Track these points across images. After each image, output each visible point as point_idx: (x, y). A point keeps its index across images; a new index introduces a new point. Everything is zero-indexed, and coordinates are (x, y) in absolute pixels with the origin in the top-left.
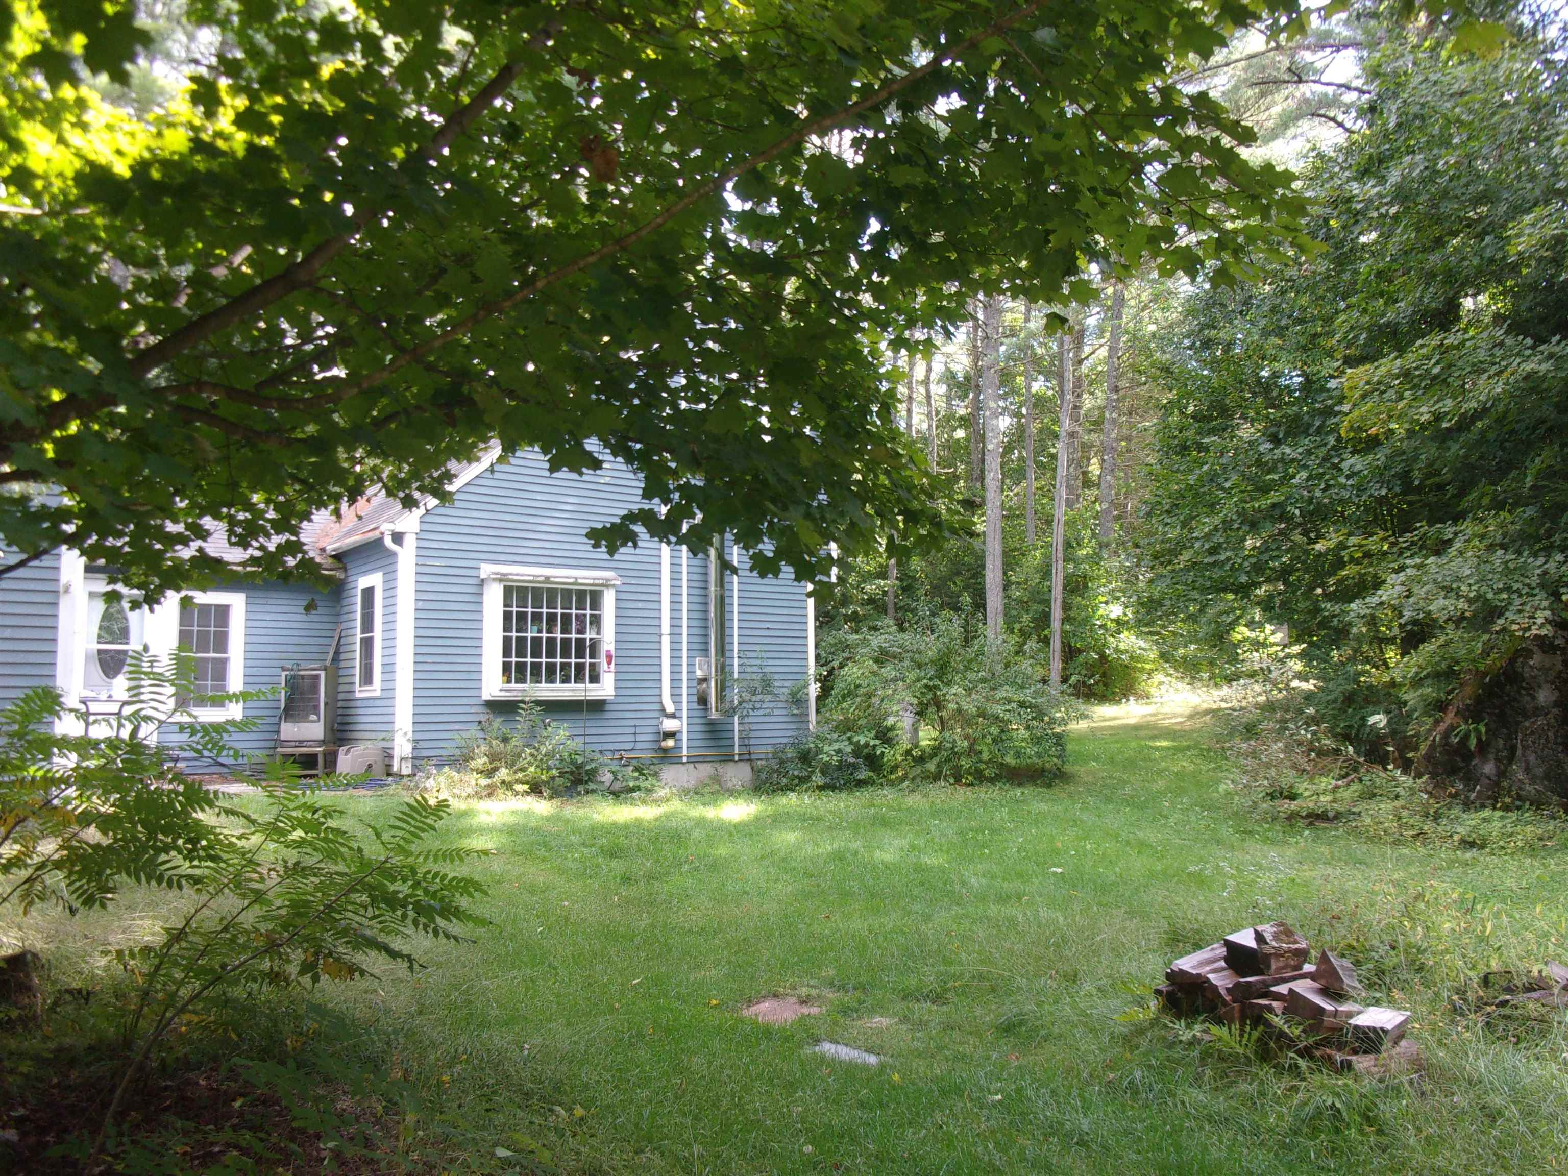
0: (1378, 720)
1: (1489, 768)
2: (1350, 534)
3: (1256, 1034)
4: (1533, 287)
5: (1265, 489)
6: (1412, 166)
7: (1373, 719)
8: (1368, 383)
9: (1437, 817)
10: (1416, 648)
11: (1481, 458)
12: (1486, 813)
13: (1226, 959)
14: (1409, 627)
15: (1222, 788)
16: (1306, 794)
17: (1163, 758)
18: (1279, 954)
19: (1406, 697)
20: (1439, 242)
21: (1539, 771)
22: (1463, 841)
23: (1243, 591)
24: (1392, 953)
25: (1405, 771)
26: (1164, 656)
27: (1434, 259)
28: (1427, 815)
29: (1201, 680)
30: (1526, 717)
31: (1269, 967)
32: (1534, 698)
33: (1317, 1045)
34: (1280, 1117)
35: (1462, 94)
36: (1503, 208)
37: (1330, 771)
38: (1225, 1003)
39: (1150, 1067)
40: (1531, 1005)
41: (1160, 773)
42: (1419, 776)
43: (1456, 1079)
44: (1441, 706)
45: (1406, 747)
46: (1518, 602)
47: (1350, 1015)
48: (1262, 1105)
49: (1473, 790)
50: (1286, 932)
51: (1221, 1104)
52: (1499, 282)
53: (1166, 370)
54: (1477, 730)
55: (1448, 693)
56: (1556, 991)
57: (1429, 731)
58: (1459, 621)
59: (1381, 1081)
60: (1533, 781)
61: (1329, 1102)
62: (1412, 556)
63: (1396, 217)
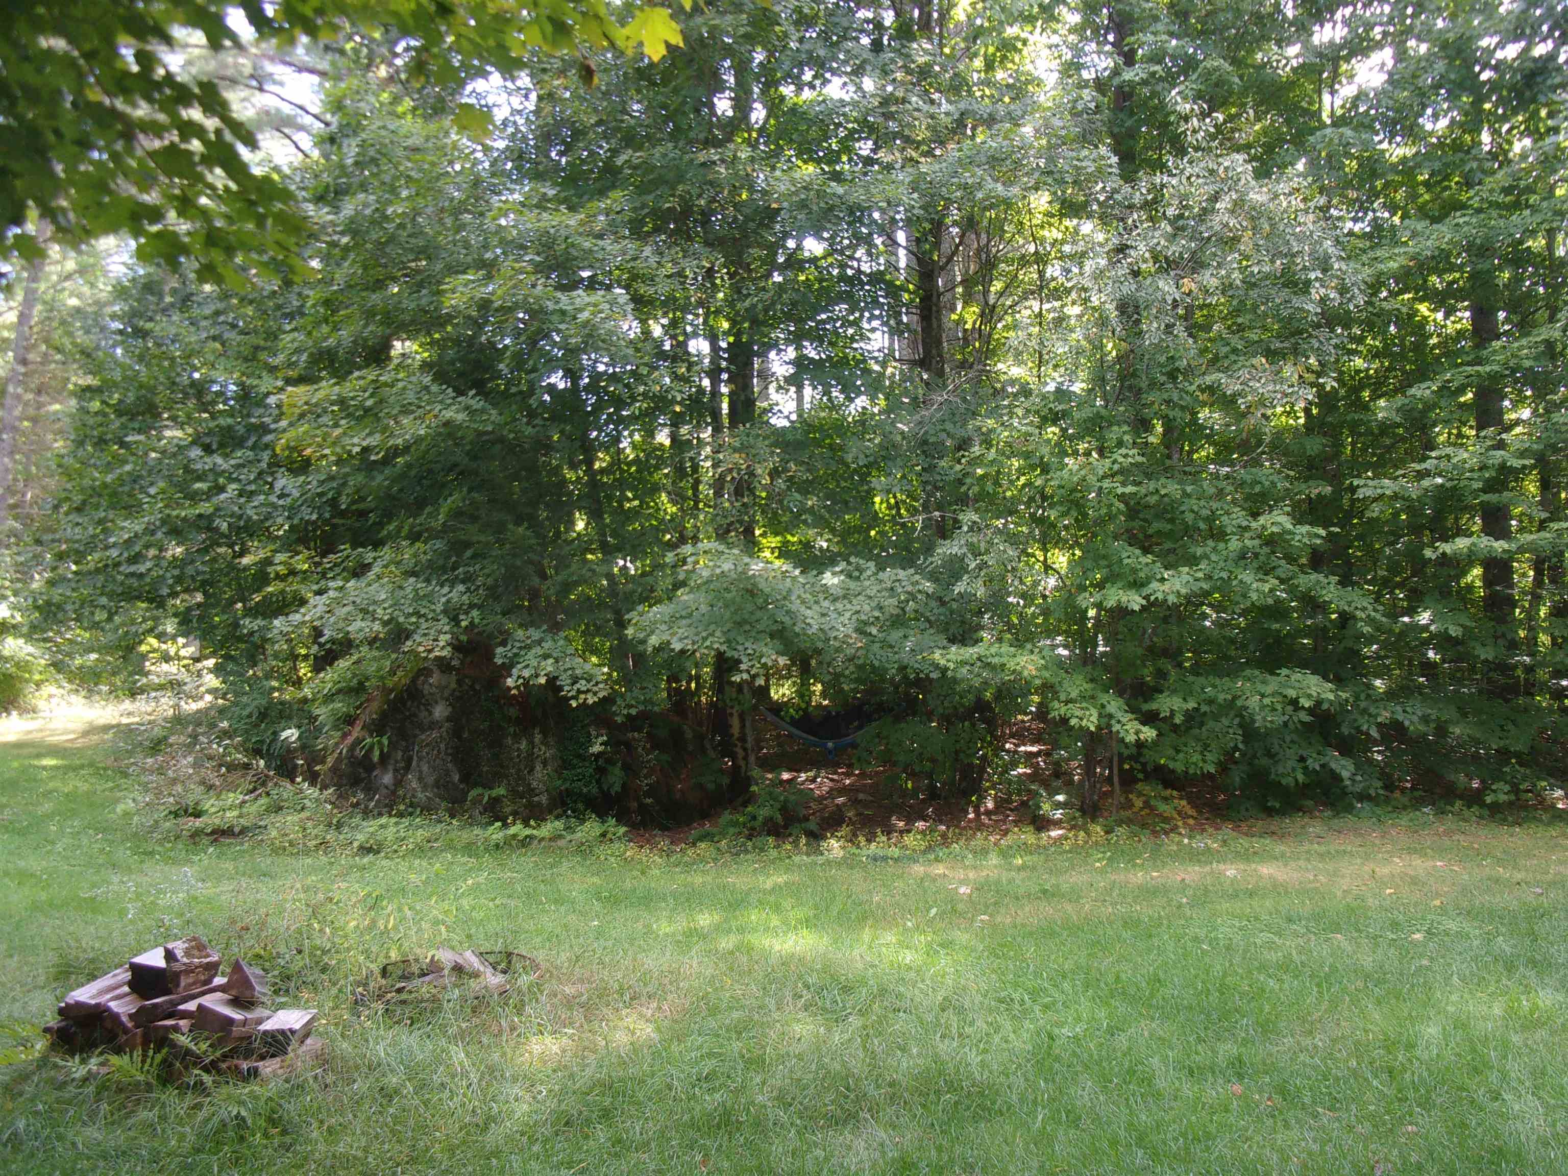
0: (291, 734)
1: (387, 779)
2: (275, 551)
3: (159, 1058)
4: (457, 342)
5: (194, 497)
6: (366, 205)
7: (284, 735)
8: (306, 403)
9: (339, 826)
10: (331, 664)
11: (401, 490)
12: (384, 820)
13: (130, 984)
14: (328, 646)
15: (120, 808)
16: (213, 810)
17: (51, 778)
18: (189, 970)
19: (317, 712)
20: (379, 285)
21: (431, 780)
22: (361, 848)
23: (158, 602)
24: (299, 957)
25: (313, 783)
26: (57, 666)
27: (375, 298)
28: (330, 825)
29: (99, 693)
30: (423, 731)
31: (178, 985)
32: (430, 713)
33: (225, 1057)
34: (182, 1138)
35: (416, 150)
36: (439, 266)
37: (238, 786)
38: (126, 1031)
39: (37, 1113)
40: (424, 988)
41: (47, 794)
42: (324, 787)
43: (357, 1067)
44: (349, 720)
45: (314, 760)
46: (424, 626)
47: (260, 1021)
48: (163, 1131)
49: (371, 799)
50: (198, 947)
51: (119, 1137)
52: (429, 334)
53: (86, 353)
54: (379, 742)
55: (358, 708)
56: (446, 972)
57: (337, 745)
58: (372, 642)
59: (287, 1081)
60: (425, 788)
61: (235, 1113)
62: (333, 578)
63: (346, 249)
